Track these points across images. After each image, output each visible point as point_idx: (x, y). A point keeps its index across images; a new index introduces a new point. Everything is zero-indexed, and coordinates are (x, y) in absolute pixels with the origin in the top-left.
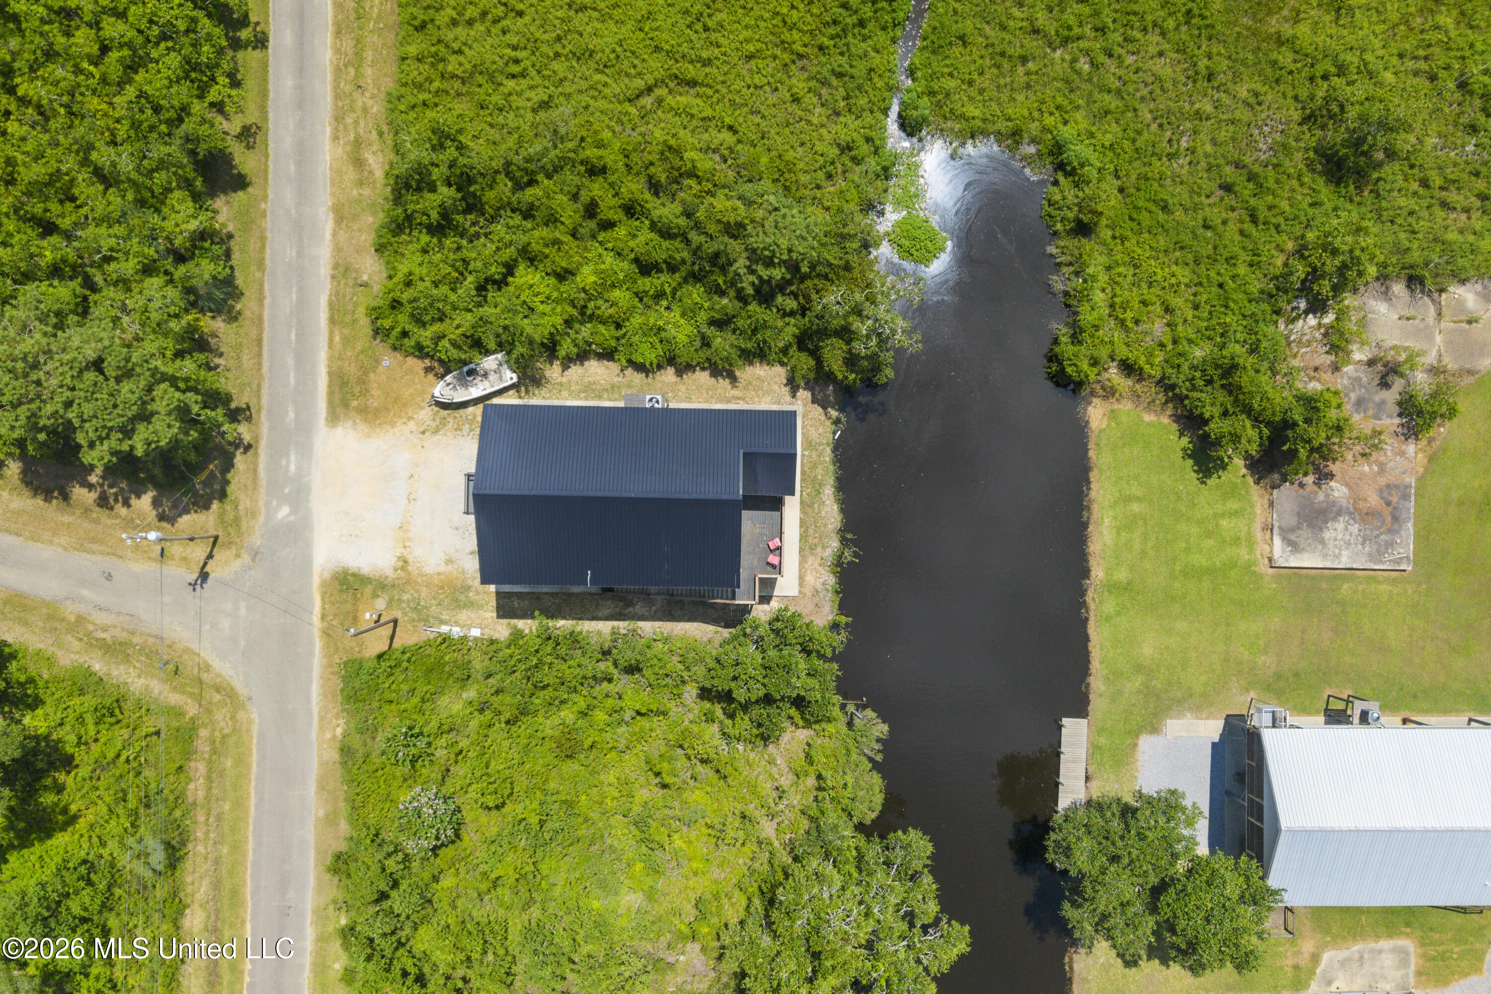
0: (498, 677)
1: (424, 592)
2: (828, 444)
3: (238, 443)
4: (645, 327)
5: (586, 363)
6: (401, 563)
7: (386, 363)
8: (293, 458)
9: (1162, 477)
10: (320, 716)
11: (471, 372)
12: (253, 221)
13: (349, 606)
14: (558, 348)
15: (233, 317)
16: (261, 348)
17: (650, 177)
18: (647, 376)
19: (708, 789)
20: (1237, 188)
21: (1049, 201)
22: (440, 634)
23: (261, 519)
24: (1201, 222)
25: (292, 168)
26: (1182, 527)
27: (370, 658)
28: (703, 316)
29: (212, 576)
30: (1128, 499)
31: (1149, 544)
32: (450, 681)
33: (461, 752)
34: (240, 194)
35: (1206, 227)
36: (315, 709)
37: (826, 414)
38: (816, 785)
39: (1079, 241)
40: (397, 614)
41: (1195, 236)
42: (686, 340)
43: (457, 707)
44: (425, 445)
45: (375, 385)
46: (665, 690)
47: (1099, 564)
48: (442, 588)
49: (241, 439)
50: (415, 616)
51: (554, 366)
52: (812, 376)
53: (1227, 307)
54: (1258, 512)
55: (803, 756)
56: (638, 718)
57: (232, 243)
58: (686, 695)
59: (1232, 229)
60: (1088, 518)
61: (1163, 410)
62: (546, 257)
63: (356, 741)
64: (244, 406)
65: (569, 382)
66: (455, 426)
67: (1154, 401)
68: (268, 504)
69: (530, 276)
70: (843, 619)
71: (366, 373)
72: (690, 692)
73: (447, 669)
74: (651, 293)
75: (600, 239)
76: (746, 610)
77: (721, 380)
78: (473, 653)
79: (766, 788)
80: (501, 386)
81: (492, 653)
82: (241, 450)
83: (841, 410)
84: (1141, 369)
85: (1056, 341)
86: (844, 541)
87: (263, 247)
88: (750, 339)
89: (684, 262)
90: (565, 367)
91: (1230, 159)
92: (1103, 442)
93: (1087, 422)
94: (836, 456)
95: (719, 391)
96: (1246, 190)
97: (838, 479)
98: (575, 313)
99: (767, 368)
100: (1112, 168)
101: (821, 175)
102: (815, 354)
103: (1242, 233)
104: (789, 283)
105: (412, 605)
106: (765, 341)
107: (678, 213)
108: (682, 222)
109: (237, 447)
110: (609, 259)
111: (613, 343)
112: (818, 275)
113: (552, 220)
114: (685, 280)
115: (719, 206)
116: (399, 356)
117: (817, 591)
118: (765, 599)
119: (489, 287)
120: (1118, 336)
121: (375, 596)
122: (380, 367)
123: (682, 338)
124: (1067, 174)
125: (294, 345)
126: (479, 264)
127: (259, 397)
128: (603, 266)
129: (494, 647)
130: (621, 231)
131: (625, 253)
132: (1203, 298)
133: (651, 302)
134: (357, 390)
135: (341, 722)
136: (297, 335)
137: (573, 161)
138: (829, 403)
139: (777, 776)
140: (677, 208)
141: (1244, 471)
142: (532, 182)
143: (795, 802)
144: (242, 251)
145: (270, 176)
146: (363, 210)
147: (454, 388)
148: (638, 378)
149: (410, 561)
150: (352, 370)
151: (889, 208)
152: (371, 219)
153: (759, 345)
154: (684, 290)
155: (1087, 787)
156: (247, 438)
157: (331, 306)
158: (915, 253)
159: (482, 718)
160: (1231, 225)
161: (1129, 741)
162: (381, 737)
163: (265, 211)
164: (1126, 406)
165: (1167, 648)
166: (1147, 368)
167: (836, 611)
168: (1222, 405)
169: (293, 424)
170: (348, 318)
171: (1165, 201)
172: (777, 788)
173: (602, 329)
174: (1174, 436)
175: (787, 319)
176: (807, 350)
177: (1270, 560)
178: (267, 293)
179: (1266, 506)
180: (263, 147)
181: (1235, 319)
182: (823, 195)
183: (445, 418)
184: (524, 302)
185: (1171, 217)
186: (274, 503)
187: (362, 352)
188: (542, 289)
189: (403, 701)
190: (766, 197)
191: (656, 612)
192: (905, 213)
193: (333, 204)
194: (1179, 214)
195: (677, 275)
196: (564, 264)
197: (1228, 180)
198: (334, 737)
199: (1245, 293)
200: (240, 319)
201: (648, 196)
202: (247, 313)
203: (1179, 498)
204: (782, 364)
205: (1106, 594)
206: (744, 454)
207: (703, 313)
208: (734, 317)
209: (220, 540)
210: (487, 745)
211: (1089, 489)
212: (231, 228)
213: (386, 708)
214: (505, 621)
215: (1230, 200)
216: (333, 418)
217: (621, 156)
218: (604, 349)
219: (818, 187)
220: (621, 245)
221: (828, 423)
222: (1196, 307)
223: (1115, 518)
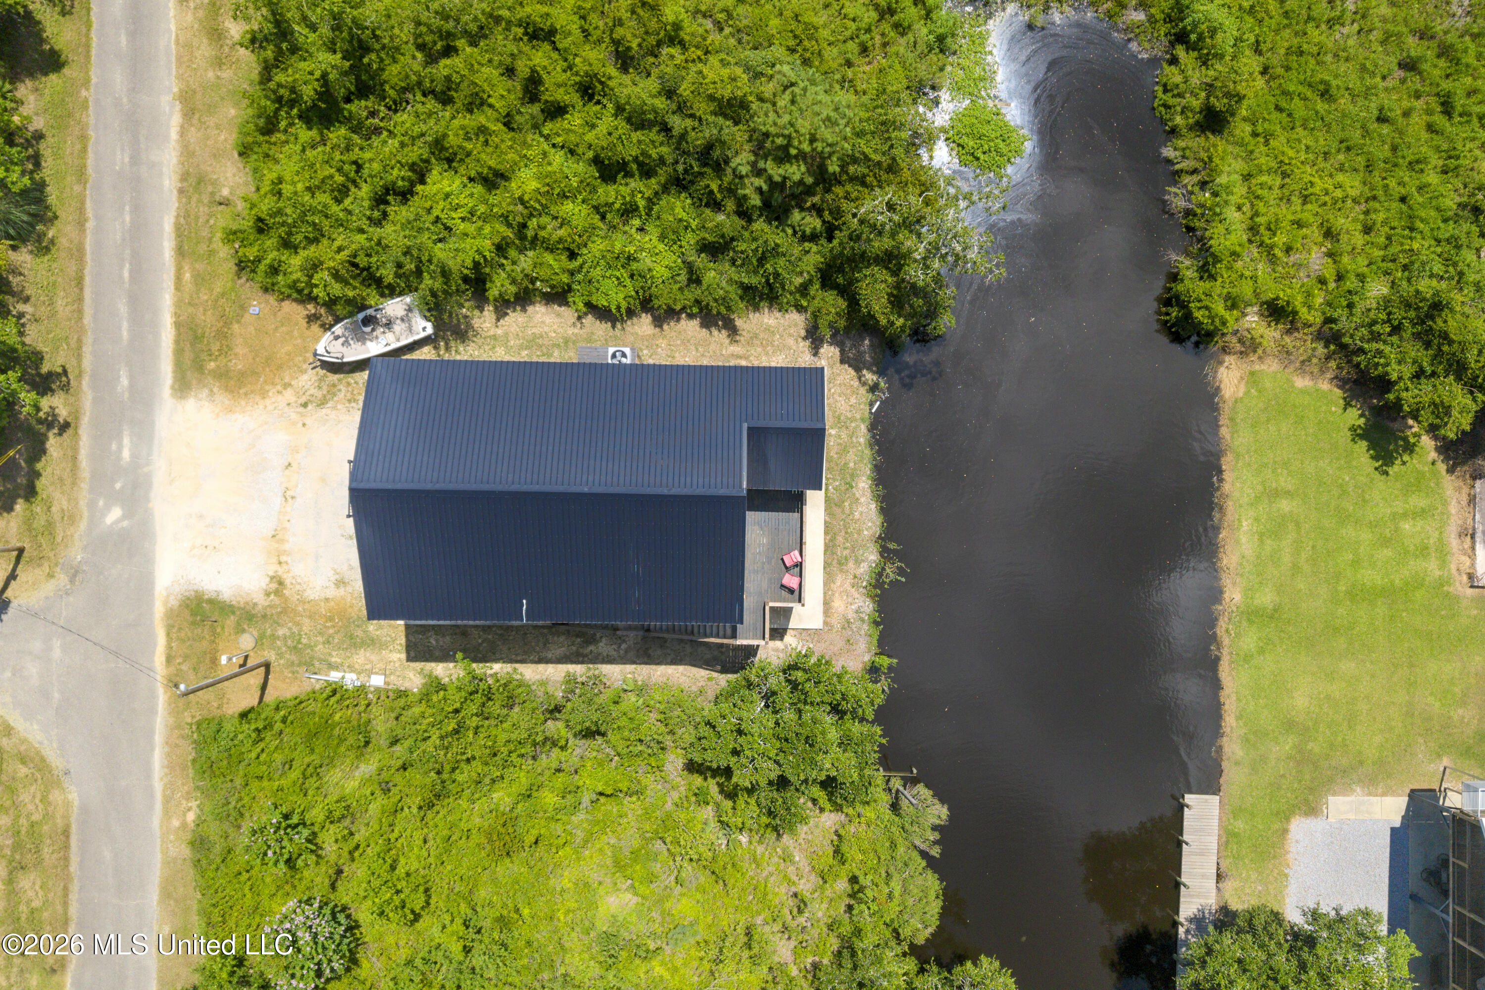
0: (408, 743)
1: (307, 625)
2: (863, 420)
3: (51, 421)
4: (609, 256)
5: (530, 309)
6: (274, 586)
7: (255, 310)
8: (126, 441)
9: (1321, 464)
10: (164, 796)
11: (369, 321)
12: (70, 115)
13: (205, 644)
14: (488, 285)
15: (44, 248)
16: (81, 289)
17: (616, 43)
18: (614, 327)
19: (699, 896)
20: (1425, 66)
21: (1165, 85)
22: (329, 684)
23: (83, 525)
24: (1376, 113)
25: (124, 40)
26: (1349, 532)
27: (232, 717)
28: (690, 239)
29: (14, 604)
30: (1275, 494)
31: (1303, 556)
32: (342, 749)
33: (357, 847)
34: (53, 77)
35: (1382, 119)
36: (158, 787)
37: (860, 378)
38: (849, 890)
39: (1207, 138)
40: (270, 655)
41: (1366, 133)
42: (667, 274)
43: (351, 785)
44: (308, 421)
45: (240, 341)
46: (638, 760)
47: (1234, 584)
48: (331, 619)
49: (55, 416)
50: (294, 658)
51: (486, 313)
52: (842, 323)
53: (1412, 229)
54: (1453, 511)
55: (830, 851)
56: (603, 799)
57: (42, 146)
58: (668, 767)
59: (1418, 121)
60: (1220, 520)
61: (1322, 372)
62: (468, 154)
63: (213, 831)
64: (59, 370)
65: (506, 334)
66: (349, 396)
67: (1309, 360)
68: (92, 505)
69: (446, 182)
70: (885, 661)
71: (228, 324)
72: (674, 761)
73: (336, 732)
74: (617, 206)
75: (546, 132)
76: (752, 651)
77: (715, 332)
78: (374, 709)
79: (780, 894)
80: (410, 340)
81: (398, 710)
82: (56, 431)
83: (881, 373)
84: (1295, 313)
85: (1174, 277)
86: (885, 553)
87: (84, 150)
88: (755, 272)
89: (662, 160)
90: (500, 314)
91: (1413, 26)
92: (1240, 416)
93: (1218, 389)
94: (873, 437)
95: (713, 347)
96: (1436, 68)
97: (877, 468)
98: (509, 233)
99: (778, 315)
100: (1252, 39)
101: (852, 46)
102: (848, 292)
103: (1431, 128)
104: (809, 191)
105: (289, 643)
106: (777, 275)
107: (654, 91)
108: (661, 103)
109: (50, 426)
110: (558, 158)
111: (565, 278)
112: (852, 179)
113: (477, 102)
114: (665, 189)
115: (711, 76)
116: (272, 299)
117: (849, 622)
118: (778, 633)
119: (390, 198)
120: (1262, 268)
121: (240, 630)
122: (247, 316)
123: (660, 271)
124: (1190, 47)
125: (127, 285)
126: (376, 166)
127: (79, 357)
128: (549, 168)
129: (402, 702)
130: (575, 120)
131: (580, 151)
132: (1380, 217)
133: (616, 221)
134: (215, 347)
135: (194, 804)
136: (131, 272)
137: (509, 22)
138: (864, 363)
139: (795, 878)
140: (652, 84)
141: (1433, 455)
142: (449, 51)
143: (820, 914)
144: (56, 156)
145: (93, 52)
146: (222, 99)
147: (346, 343)
148: (598, 328)
149: (288, 582)
150: (208, 320)
151: (944, 96)
152: (233, 112)
153: (767, 281)
154: (663, 203)
155: (1218, 889)
156: (63, 413)
157: (179, 230)
158: (982, 157)
159: (385, 802)
160: (1415, 118)
161: (1276, 826)
162: (247, 825)
163: (86, 100)
164: (1271, 367)
165: (1328, 697)
166: (1303, 312)
167: (874, 649)
168: (1415, 362)
169: (126, 395)
170: (203, 248)
171: (1326, 83)
172: (795, 895)
173: (549, 258)
174: (1337, 407)
175: (807, 245)
176: (836, 287)
177: (1471, 577)
178: (90, 213)
179: (1464, 502)
180: (84, 12)
181: (1427, 245)
182: (855, 74)
183: (334, 385)
184: (438, 218)
185: (1333, 106)
186: (101, 503)
187: (223, 295)
188: (462, 200)
189: (276, 776)
190: (778, 67)
191: (626, 652)
192: (968, 102)
193: (181, 91)
194: (1344, 102)
195: (653, 180)
196: (492, 163)
197: (1413, 54)
198: (184, 825)
199: (1438, 209)
200: (54, 250)
201: (612, 71)
202: (63, 242)
203: (1344, 493)
204: (800, 309)
205: (1245, 624)
206: (750, 429)
207: (690, 235)
208: (733, 239)
209: (26, 554)
210: (393, 837)
211: (1221, 480)
212: (38, 124)
213: (255, 785)
214: (418, 665)
215: (1415, 82)
216: (182, 387)
217: (575, 18)
218: (552, 287)
219: (849, 64)
220: (573, 138)
221: (863, 391)
222: (1367, 230)
223: (1257, 520)
